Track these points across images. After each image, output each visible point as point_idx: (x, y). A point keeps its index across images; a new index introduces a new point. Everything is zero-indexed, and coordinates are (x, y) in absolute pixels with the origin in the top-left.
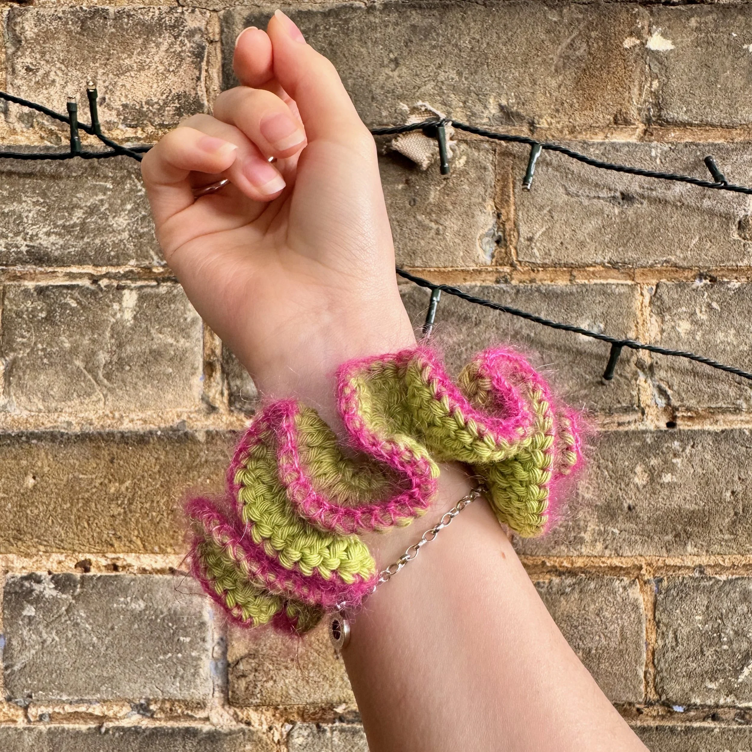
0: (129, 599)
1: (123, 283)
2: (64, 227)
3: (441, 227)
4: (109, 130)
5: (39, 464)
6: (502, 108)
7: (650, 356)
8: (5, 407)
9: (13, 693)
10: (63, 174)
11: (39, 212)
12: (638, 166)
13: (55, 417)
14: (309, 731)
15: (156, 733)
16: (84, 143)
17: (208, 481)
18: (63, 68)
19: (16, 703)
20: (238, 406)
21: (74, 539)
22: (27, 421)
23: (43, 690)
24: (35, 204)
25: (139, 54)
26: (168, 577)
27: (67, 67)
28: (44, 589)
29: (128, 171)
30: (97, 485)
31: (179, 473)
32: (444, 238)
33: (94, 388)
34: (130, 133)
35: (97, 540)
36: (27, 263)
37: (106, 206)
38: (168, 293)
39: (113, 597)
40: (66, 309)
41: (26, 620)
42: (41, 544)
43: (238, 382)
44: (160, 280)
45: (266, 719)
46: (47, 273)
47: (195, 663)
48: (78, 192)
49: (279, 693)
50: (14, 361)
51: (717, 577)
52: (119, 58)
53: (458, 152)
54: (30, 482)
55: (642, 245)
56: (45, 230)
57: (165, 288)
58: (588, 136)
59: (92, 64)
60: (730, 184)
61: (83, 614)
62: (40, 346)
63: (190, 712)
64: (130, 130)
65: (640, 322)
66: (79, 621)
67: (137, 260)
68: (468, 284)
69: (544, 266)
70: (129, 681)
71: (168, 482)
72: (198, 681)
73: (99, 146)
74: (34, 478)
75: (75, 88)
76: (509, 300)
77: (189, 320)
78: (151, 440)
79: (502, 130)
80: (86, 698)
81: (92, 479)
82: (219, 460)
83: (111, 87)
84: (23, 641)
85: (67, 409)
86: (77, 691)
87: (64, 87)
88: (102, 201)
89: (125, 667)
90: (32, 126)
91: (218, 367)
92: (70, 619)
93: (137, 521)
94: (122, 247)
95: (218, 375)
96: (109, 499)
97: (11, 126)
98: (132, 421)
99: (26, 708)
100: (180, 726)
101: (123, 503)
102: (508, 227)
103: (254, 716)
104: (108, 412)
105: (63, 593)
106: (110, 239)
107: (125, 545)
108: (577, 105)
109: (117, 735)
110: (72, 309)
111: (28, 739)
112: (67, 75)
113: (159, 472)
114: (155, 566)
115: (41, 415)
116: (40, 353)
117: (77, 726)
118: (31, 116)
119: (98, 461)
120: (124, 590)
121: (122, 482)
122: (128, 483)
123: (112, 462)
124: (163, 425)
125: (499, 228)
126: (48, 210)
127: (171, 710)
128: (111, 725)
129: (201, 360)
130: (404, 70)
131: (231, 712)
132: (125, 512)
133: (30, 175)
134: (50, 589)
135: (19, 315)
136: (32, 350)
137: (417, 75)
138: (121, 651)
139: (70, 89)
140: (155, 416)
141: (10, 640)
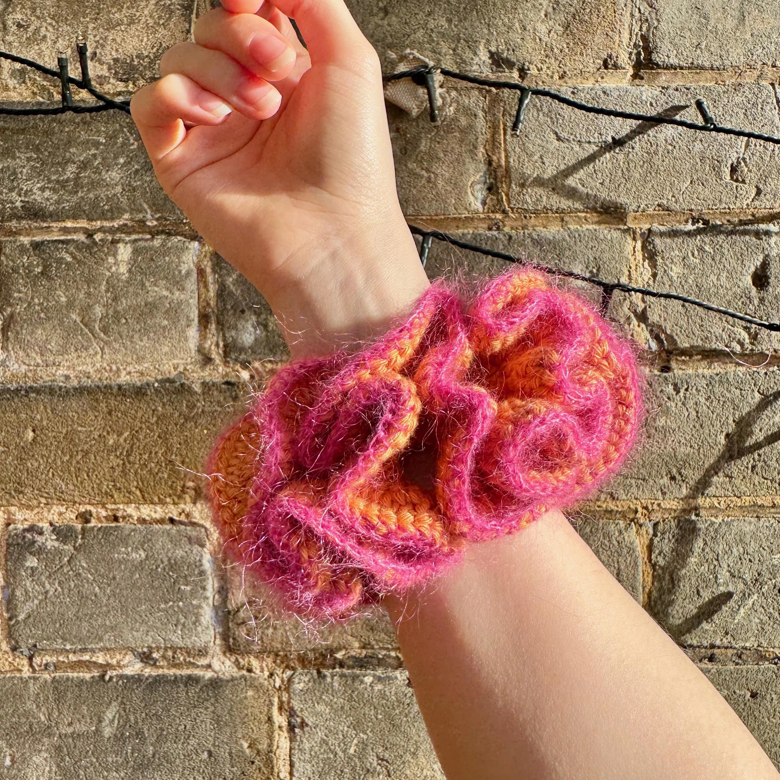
0: (130, 549)
1: (118, 236)
2: (58, 182)
3: (432, 176)
4: (101, 84)
5: (39, 417)
6: (492, 55)
7: (643, 301)
8: (4, 361)
9: (17, 642)
10: (57, 128)
11: (33, 168)
12: (629, 110)
13: (54, 371)
14: (309, 676)
15: (158, 681)
16: (77, 98)
17: (205, 431)
18: (54, 23)
19: (22, 652)
20: (233, 357)
21: (74, 491)
22: (26, 376)
23: (48, 640)
24: (29, 159)
25: (128, 8)
26: (168, 527)
27: (57, 22)
28: (46, 540)
29: (120, 125)
30: (96, 437)
31: (176, 424)
32: (436, 186)
33: (91, 342)
34: (121, 87)
35: (96, 491)
36: (23, 218)
37: (99, 160)
38: (163, 245)
39: (114, 548)
40: (61, 264)
41: (29, 571)
42: (42, 496)
43: (233, 333)
44: (154, 233)
45: (267, 666)
46: (42, 228)
47: (196, 611)
48: (70, 146)
49: (279, 639)
50: (12, 316)
51: (713, 519)
52: (109, 12)
53: (448, 100)
54: (30, 435)
55: (634, 189)
56: (39, 185)
57: (159, 241)
58: (578, 81)
59: (82, 19)
60: (720, 126)
61: (85, 565)
62: (36, 300)
63: (192, 660)
64: (121, 84)
65: (633, 267)
66: (81, 571)
67: (131, 214)
68: (460, 231)
69: (536, 212)
70: (132, 629)
71: (166, 433)
72: (199, 629)
73: (91, 101)
74: (34, 431)
75: (66, 43)
76: (501, 247)
77: (183, 272)
78: (149, 393)
79: (492, 77)
80: (90, 647)
81: (91, 431)
82: (216, 411)
83: (101, 41)
84: (26, 592)
85: (64, 363)
86: (80, 640)
87: (55, 43)
88: (94, 156)
89: (127, 616)
90: (24, 82)
91: (213, 319)
92: (72, 569)
93: (136, 473)
94: (116, 201)
95: (213, 327)
96: (108, 450)
97: (4, 82)
98: (129, 373)
99: (31, 658)
100: (183, 674)
101: (121, 454)
102: (499, 174)
103: (255, 663)
104: (105, 365)
105: (65, 544)
106: (103, 193)
107: (124, 496)
108: (567, 50)
109: (120, 682)
110: (67, 264)
111: (33, 688)
112: (58, 30)
113: (157, 423)
114: (154, 516)
115: (39, 369)
116: (37, 308)
117: (81, 674)
118: (22, 72)
119: (97, 414)
120: (124, 541)
121: (120, 434)
122: (126, 434)
123: (110, 413)
124: (160, 377)
125: (490, 174)
126: (42, 165)
127: (173, 657)
128: (115, 673)
129: (197, 312)
130: (394, 18)
131: (233, 659)
132: (124, 464)
133: (23, 131)
134: (52, 540)
135: (15, 270)
136: (29, 304)
137: (406, 23)
138: (123, 600)
139: (61, 44)
140: (152, 368)
141: (13, 591)
